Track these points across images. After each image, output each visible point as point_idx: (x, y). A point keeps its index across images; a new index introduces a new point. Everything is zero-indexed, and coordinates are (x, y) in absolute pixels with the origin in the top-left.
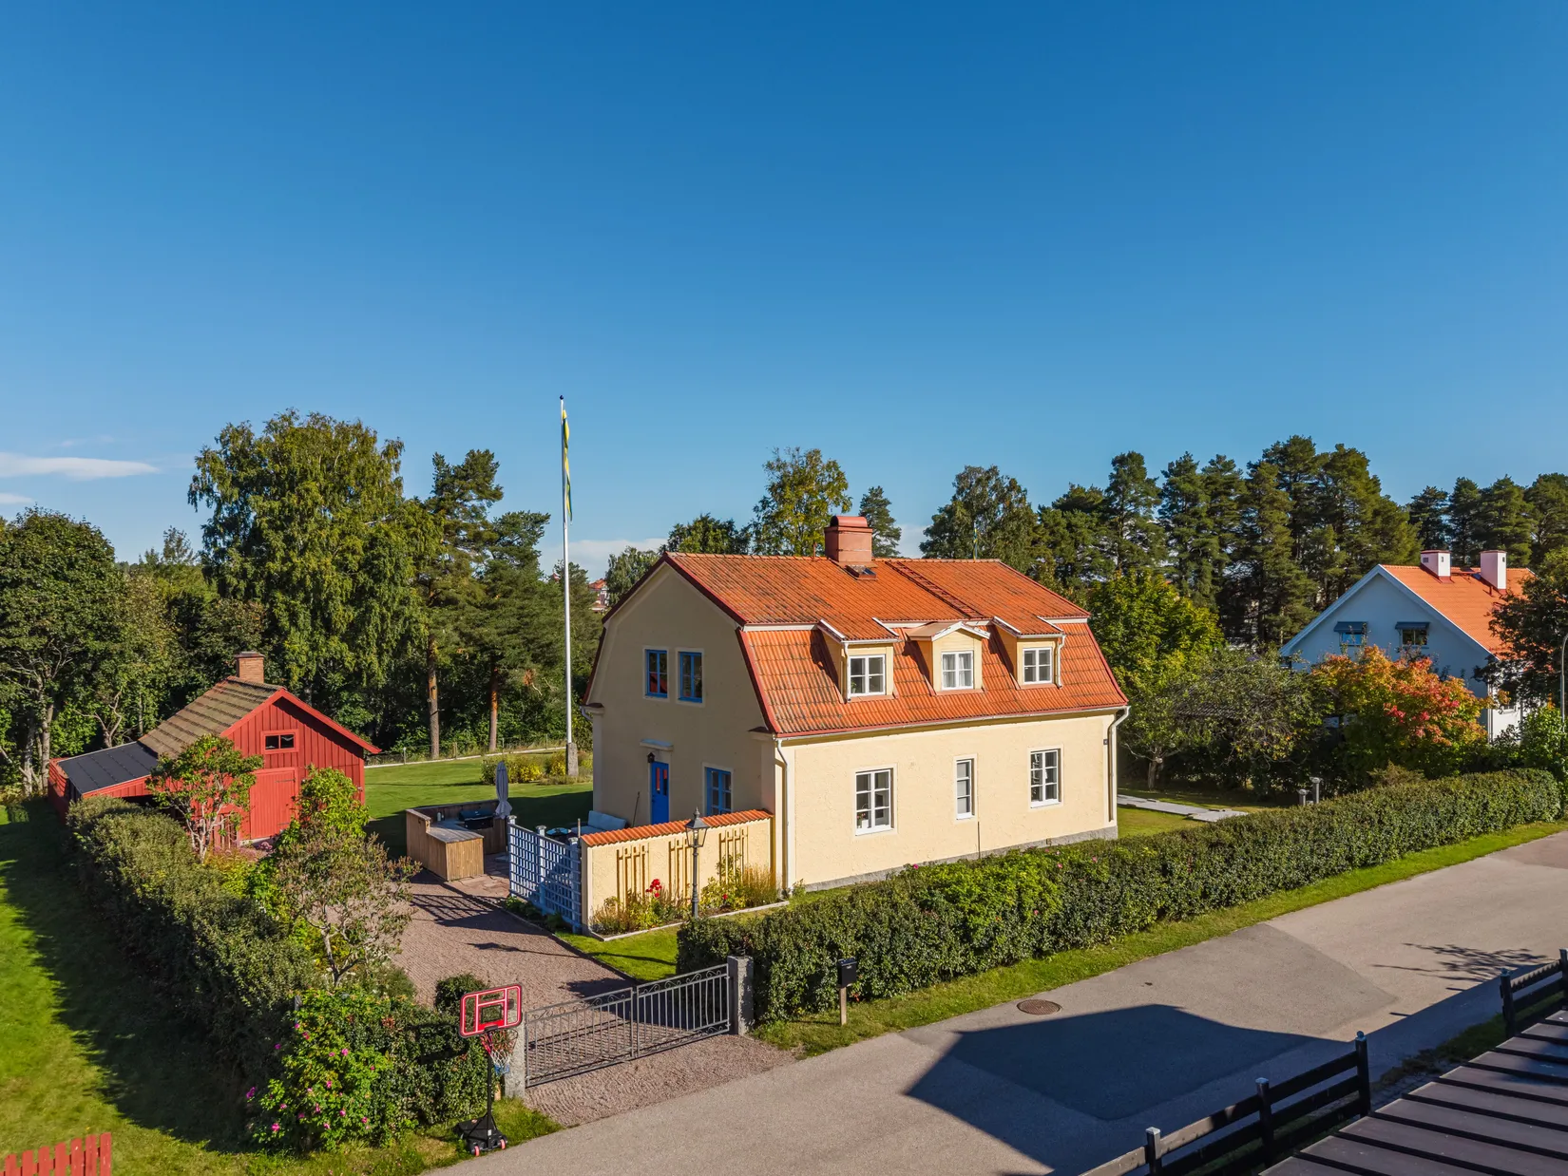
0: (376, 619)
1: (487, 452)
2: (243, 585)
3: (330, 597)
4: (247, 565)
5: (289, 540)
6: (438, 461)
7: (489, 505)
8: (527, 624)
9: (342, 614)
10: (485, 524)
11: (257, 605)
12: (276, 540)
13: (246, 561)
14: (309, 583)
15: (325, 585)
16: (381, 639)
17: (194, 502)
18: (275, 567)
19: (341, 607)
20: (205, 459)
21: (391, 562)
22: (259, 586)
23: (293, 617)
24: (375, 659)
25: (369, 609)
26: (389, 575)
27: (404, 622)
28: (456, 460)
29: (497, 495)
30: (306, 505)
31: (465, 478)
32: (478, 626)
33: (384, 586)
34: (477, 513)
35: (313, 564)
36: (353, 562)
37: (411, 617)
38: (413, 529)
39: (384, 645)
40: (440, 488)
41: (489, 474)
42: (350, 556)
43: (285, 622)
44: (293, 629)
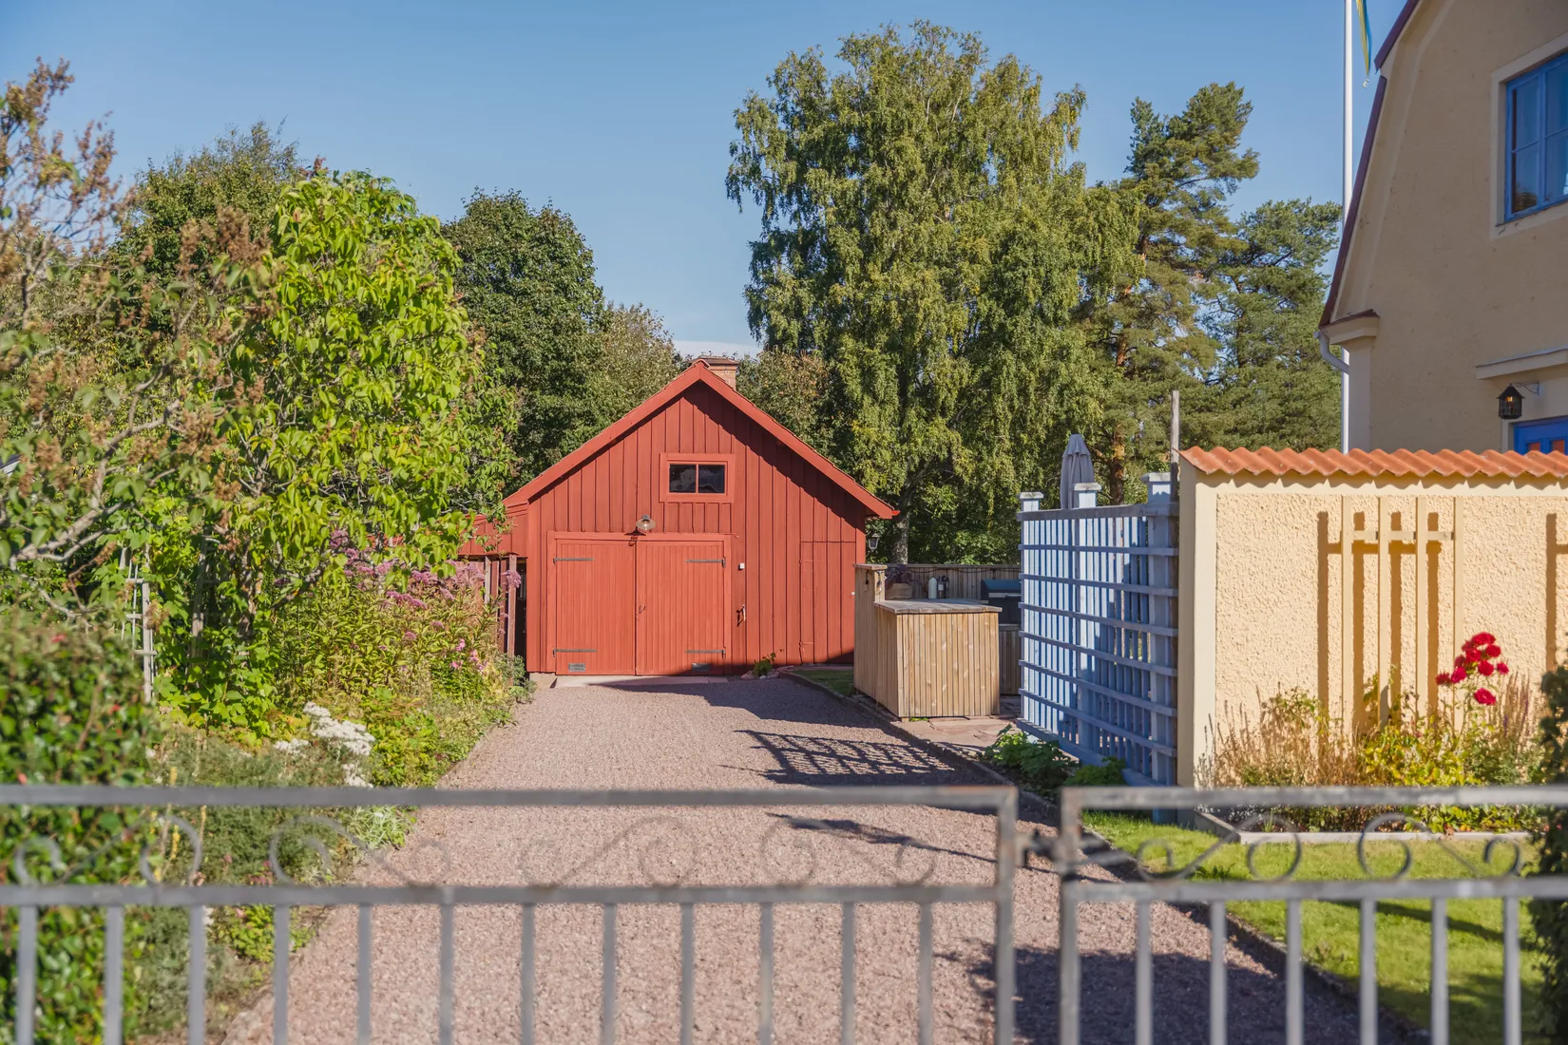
0: (1010, 386)
1: (1230, 88)
2: (795, 328)
3: (927, 341)
4: (802, 293)
5: (870, 245)
6: (1140, 113)
7: (1232, 188)
8: (1299, 413)
9: (945, 370)
10: (1221, 225)
11: (816, 362)
12: (848, 244)
13: (801, 285)
14: (896, 316)
15: (920, 316)
16: (1019, 422)
17: (735, 195)
18: (842, 291)
19: (948, 361)
20: (751, 117)
21: (1037, 276)
22: (819, 329)
23: (868, 375)
24: (1007, 460)
25: (997, 368)
26: (1033, 300)
27: (1061, 393)
29: (1247, 168)
30: (896, 176)
31: (1188, 136)
32: (1200, 411)
33: (1024, 319)
34: (1203, 206)
35: (906, 284)
36: (972, 276)
37: (1073, 382)
38: (1079, 220)
39: (1024, 437)
40: (1140, 160)
41: (1231, 126)
42: (965, 266)
43: (854, 387)
44: (867, 400)
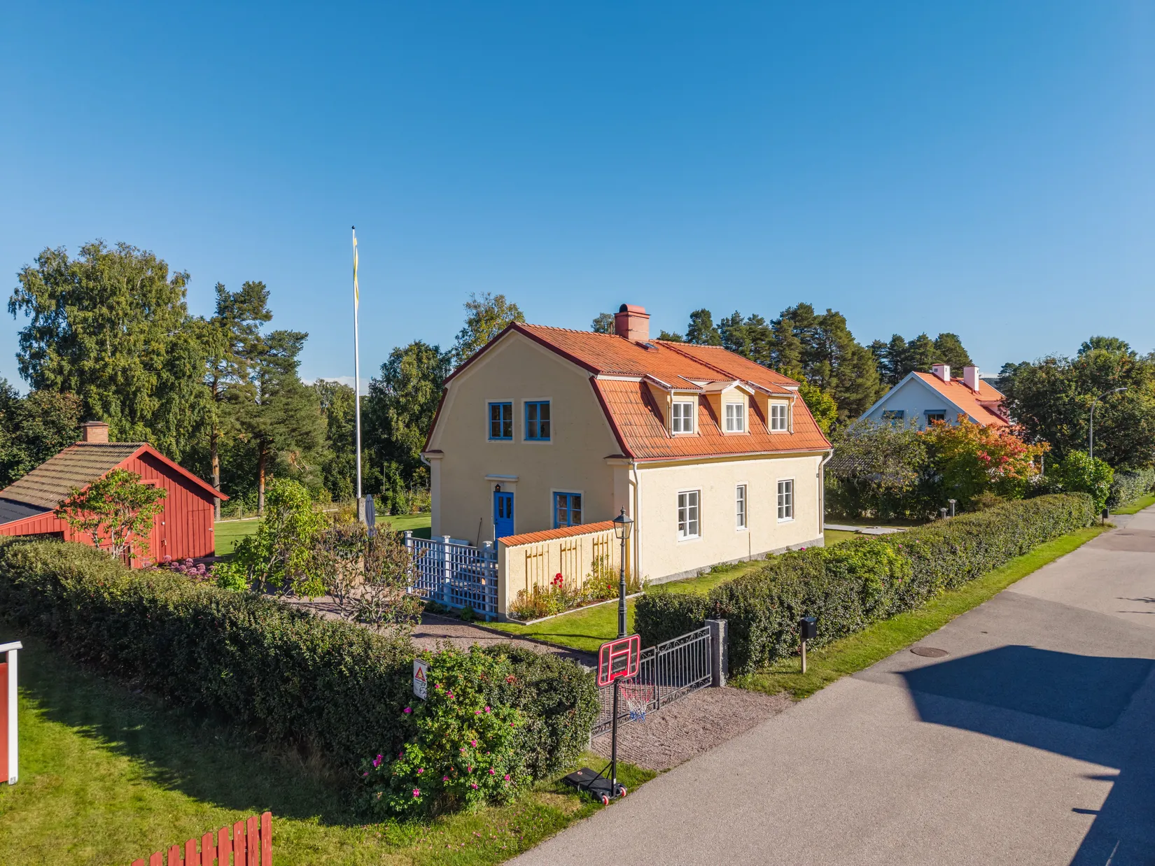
0: (175, 409)
1: (260, 283)
2: (59, 379)
3: (138, 390)
4: (64, 363)
5: (101, 343)
6: (220, 289)
7: (261, 324)
8: (292, 416)
9: (148, 404)
10: (258, 339)
11: (72, 396)
12: (90, 343)
13: (63, 360)
14: (120, 379)
15: (135, 379)
16: (178, 426)
17: (14, 311)
18: (88, 364)
19: (147, 399)
20: (26, 276)
21: (190, 363)
22: (74, 381)
23: (106, 406)
24: (173, 440)
25: (170, 401)
26: (188, 373)
27: (199, 412)
28: (234, 288)
29: (268, 317)
30: (118, 314)
31: (243, 302)
32: (255, 416)
33: (183, 382)
34: (249, 330)
35: (123, 363)
36: (158, 362)
37: (205, 407)
38: (205, 339)
39: (181, 430)
40: (222, 310)
41: (262, 300)
42: (155, 357)
43: (98, 409)
44: (106, 415)
